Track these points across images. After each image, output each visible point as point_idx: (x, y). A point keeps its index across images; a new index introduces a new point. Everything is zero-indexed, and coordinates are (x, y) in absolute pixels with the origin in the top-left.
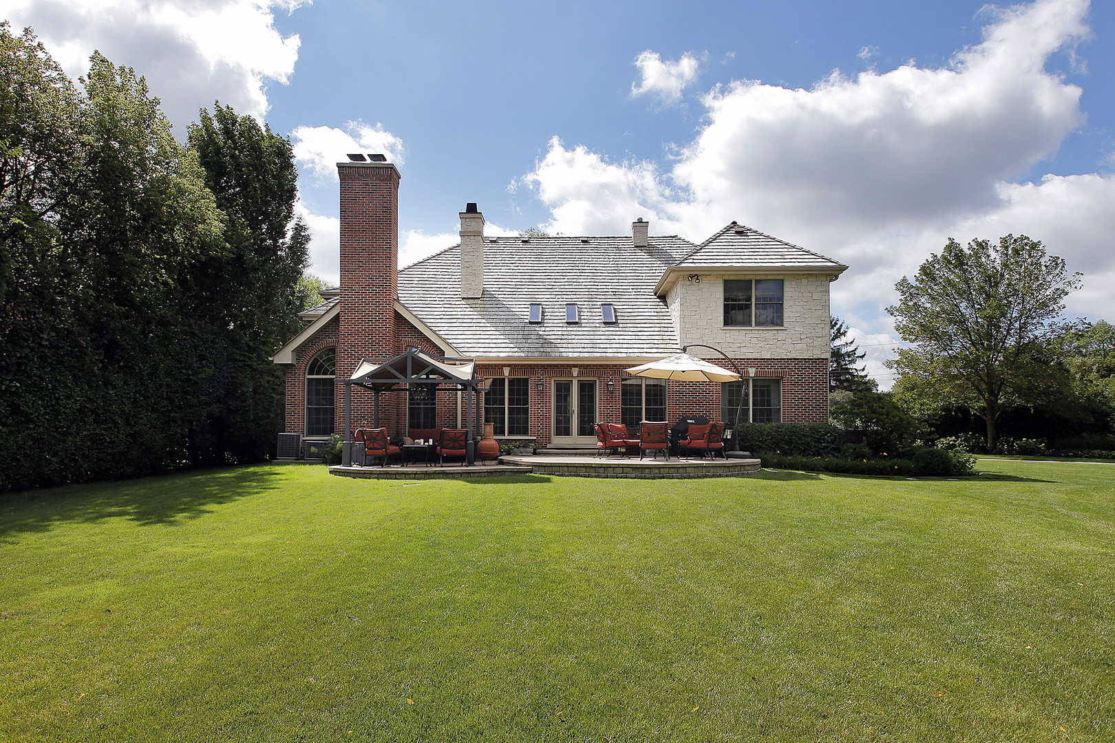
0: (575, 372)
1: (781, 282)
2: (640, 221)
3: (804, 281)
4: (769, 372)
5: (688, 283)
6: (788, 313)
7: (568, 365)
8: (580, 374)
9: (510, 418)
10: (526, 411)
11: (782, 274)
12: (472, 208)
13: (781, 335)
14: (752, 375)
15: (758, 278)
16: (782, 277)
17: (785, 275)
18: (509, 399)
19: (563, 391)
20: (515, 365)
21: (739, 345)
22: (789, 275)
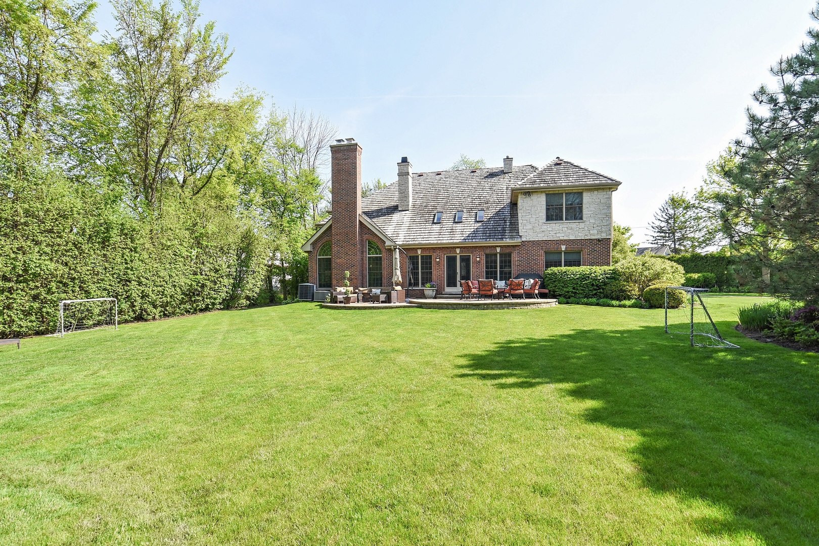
0: (458, 251)
1: (580, 194)
2: (508, 158)
3: (596, 192)
4: (575, 247)
5: (524, 196)
6: (586, 212)
7: (454, 247)
8: (461, 251)
9: (422, 278)
10: (431, 273)
11: (581, 189)
12: (405, 160)
13: (582, 225)
14: (563, 249)
15: (567, 192)
16: (581, 191)
17: (583, 189)
18: (421, 267)
19: (451, 261)
20: (424, 248)
21: (556, 232)
22: (586, 189)
